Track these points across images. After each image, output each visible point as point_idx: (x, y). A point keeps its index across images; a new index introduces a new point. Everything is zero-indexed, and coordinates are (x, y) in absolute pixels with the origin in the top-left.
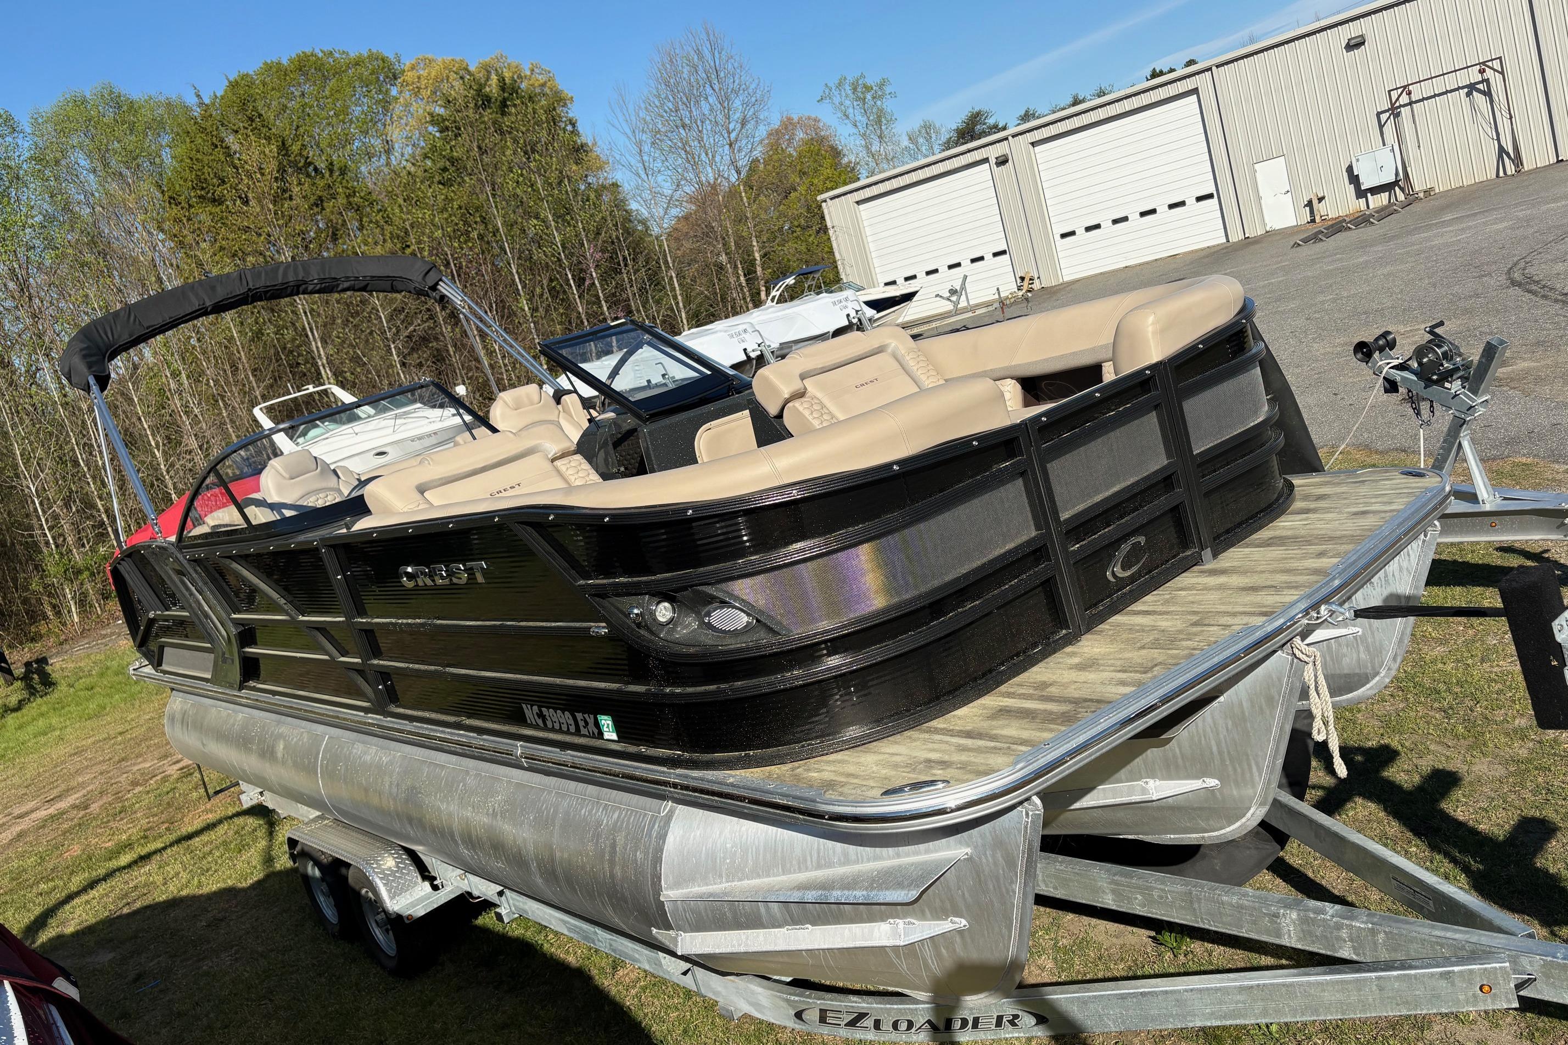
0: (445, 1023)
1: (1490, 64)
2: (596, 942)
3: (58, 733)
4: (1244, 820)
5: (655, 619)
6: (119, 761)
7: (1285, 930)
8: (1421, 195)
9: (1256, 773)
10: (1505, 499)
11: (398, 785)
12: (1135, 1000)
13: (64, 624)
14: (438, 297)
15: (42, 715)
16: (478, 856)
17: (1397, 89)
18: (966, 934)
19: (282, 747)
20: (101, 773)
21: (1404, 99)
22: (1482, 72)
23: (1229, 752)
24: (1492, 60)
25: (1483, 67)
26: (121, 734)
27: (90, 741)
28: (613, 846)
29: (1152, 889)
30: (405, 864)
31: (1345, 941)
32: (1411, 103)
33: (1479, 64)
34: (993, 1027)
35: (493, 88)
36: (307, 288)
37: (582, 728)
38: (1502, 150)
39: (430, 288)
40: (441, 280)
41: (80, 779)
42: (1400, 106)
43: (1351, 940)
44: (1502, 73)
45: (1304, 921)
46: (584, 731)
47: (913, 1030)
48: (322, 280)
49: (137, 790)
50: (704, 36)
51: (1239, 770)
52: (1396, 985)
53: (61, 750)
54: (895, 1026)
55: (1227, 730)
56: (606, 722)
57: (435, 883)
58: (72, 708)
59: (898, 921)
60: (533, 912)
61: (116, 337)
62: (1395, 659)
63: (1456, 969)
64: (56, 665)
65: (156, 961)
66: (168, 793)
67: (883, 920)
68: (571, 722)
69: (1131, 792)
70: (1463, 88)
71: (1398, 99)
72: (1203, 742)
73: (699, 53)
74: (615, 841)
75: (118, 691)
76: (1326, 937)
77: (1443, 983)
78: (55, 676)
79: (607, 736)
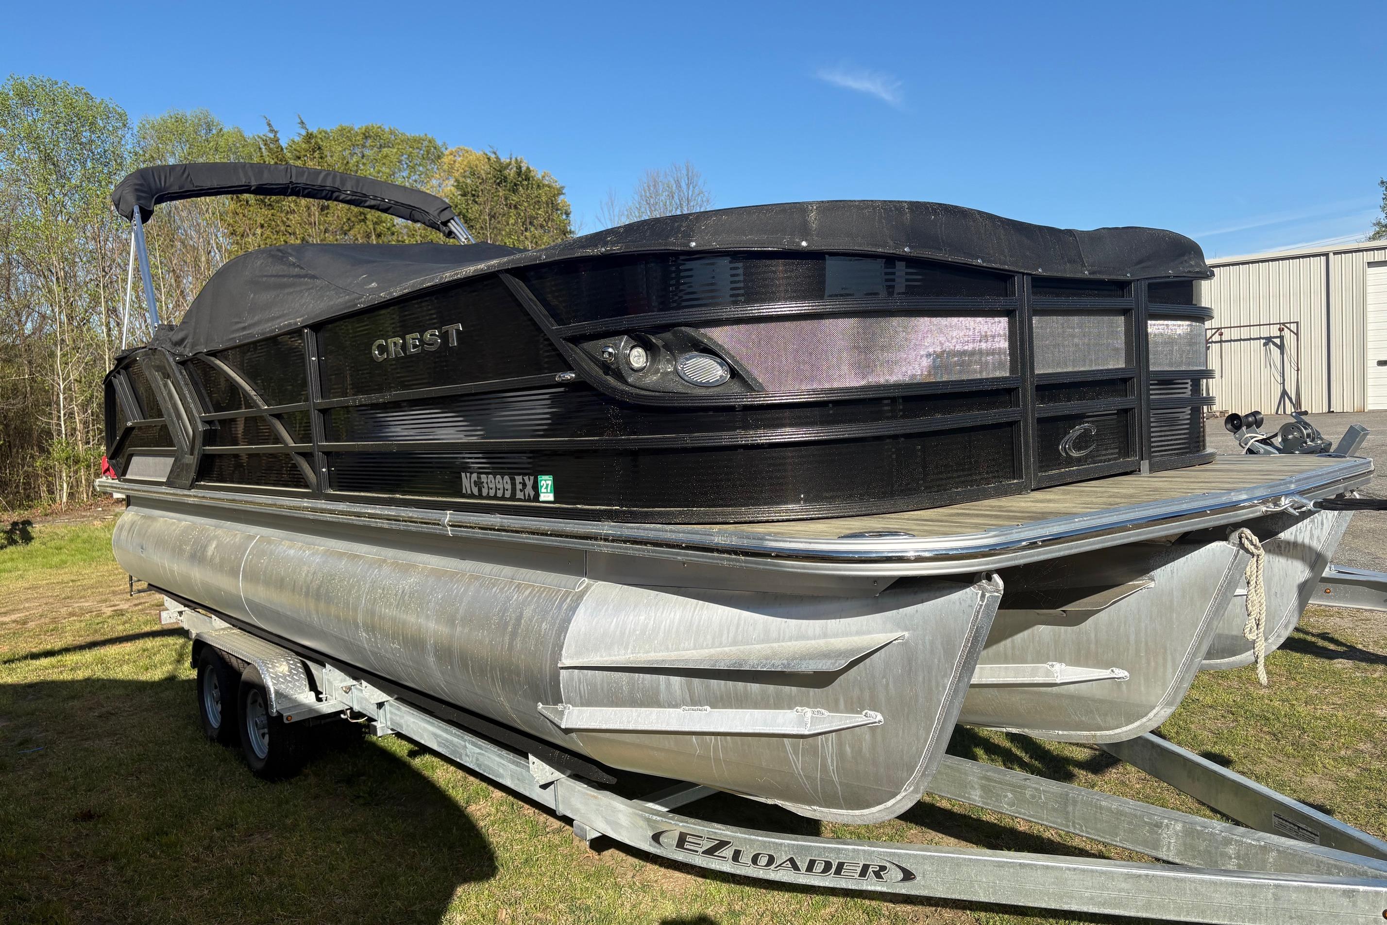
0: (296, 820)
1: (1288, 325)
2: (464, 757)
3: (20, 572)
4: (1144, 720)
5: (629, 363)
6: (65, 598)
7: (1165, 842)
8: (1218, 414)
9: (1170, 670)
10: (1339, 572)
11: (314, 573)
12: (1012, 870)
13: (54, 500)
14: (447, 232)
15: (12, 560)
16: (376, 638)
17: (1212, 329)
18: (879, 731)
19: (214, 546)
20: (46, 604)
21: (1216, 338)
22: (1281, 330)
23: (1146, 644)
24: (1290, 323)
25: (1283, 325)
26: (73, 581)
27: (44, 582)
28: (519, 618)
29: (1024, 787)
30: (297, 671)
31: (1230, 858)
32: (1221, 342)
33: (1280, 324)
34: (857, 876)
35: (511, 173)
36: (338, 196)
37: (518, 492)
38: (1284, 393)
39: (442, 223)
40: (453, 219)
41: (27, 605)
42: (1212, 342)
43: (1238, 857)
44: (1297, 334)
45: (1190, 832)
46: (519, 495)
47: (772, 867)
48: (354, 193)
49: (72, 619)
50: (684, 172)
51: (1153, 664)
52: (1294, 896)
53: (21, 584)
54: (755, 860)
55: (1151, 618)
56: (546, 483)
57: (320, 696)
58: (39, 559)
59: (807, 709)
60: (408, 726)
61: (167, 185)
62: (1286, 626)
63: (1361, 888)
64: (36, 529)
65: (44, 734)
66: (98, 624)
67: (790, 708)
68: (509, 486)
69: (1034, 673)
70: (1263, 338)
71: (1211, 337)
72: (1122, 628)
73: (679, 186)
74: (521, 614)
75: (81, 553)
76: (1209, 852)
77: (1345, 901)
78: (34, 535)
79: (543, 497)
